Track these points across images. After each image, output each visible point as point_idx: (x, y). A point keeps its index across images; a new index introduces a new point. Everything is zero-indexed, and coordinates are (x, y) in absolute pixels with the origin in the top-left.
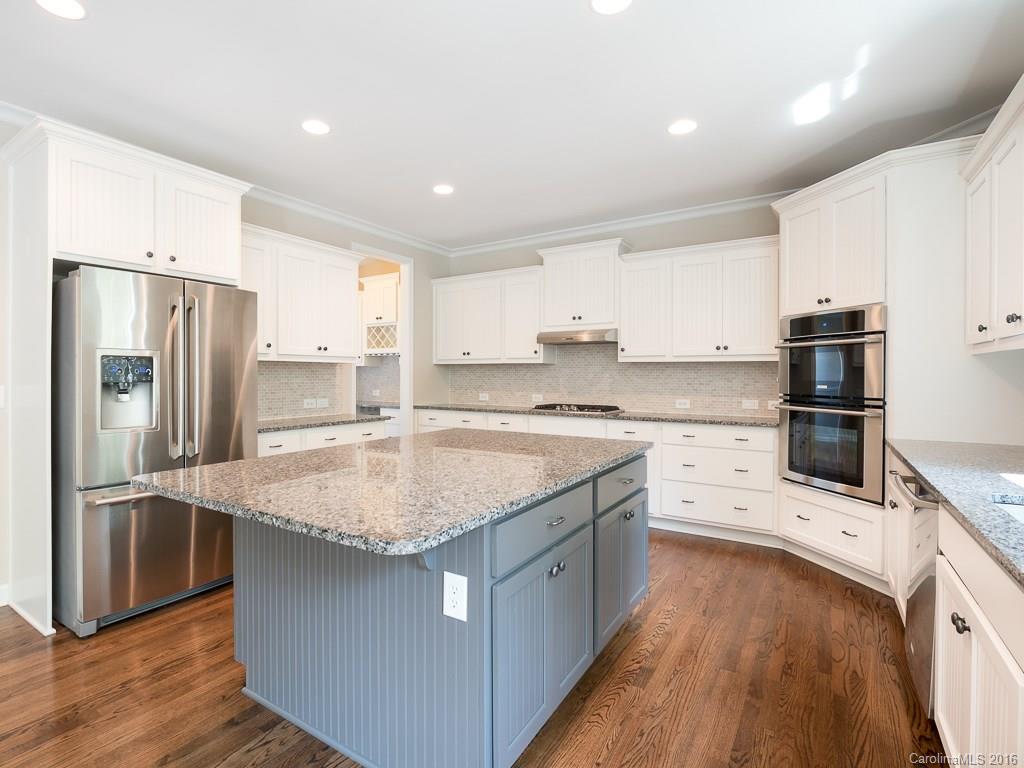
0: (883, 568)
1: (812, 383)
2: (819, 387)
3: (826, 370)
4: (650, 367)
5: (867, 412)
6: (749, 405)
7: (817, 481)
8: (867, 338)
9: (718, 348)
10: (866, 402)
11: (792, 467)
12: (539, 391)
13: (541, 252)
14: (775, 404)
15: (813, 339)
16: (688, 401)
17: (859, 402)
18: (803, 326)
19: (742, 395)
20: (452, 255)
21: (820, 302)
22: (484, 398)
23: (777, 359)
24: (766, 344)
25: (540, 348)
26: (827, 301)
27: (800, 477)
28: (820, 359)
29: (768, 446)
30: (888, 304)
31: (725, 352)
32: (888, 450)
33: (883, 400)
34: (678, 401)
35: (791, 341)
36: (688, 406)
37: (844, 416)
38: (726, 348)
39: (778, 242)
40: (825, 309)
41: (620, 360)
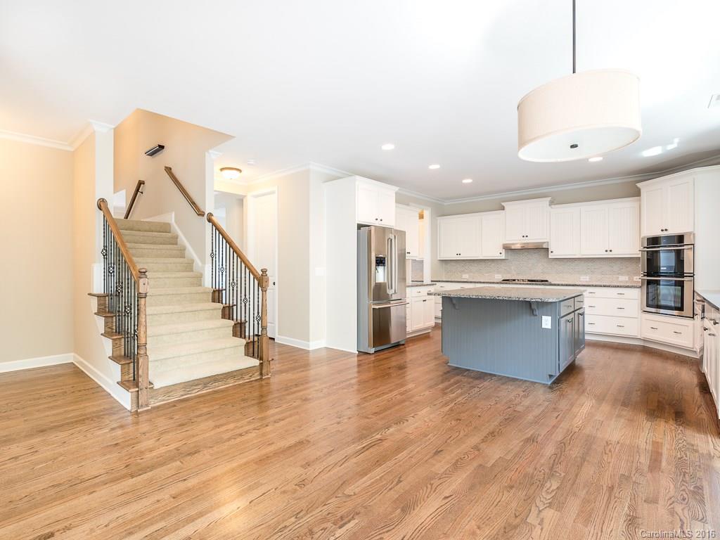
0: (694, 344)
1: (658, 267)
2: (662, 268)
3: (666, 261)
4: (565, 261)
5: (685, 279)
6: (623, 279)
7: (662, 311)
8: (685, 247)
9: (606, 251)
10: (685, 275)
11: (648, 306)
12: (498, 273)
13: (503, 204)
14: (638, 278)
15: (658, 247)
16: (588, 277)
17: (682, 275)
18: (654, 241)
19: (618, 274)
20: (445, 204)
21: (662, 230)
22: (466, 277)
23: (640, 256)
24: (633, 248)
25: (503, 252)
26: (666, 230)
27: (653, 310)
28: (663, 256)
29: (636, 297)
30: (696, 232)
31: (610, 253)
32: (695, 294)
33: (693, 273)
34: (582, 277)
35: (647, 248)
36: (588, 280)
37: (676, 281)
38: (611, 251)
39: (640, 200)
40: (665, 233)
41: (550, 257)
